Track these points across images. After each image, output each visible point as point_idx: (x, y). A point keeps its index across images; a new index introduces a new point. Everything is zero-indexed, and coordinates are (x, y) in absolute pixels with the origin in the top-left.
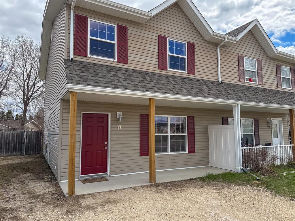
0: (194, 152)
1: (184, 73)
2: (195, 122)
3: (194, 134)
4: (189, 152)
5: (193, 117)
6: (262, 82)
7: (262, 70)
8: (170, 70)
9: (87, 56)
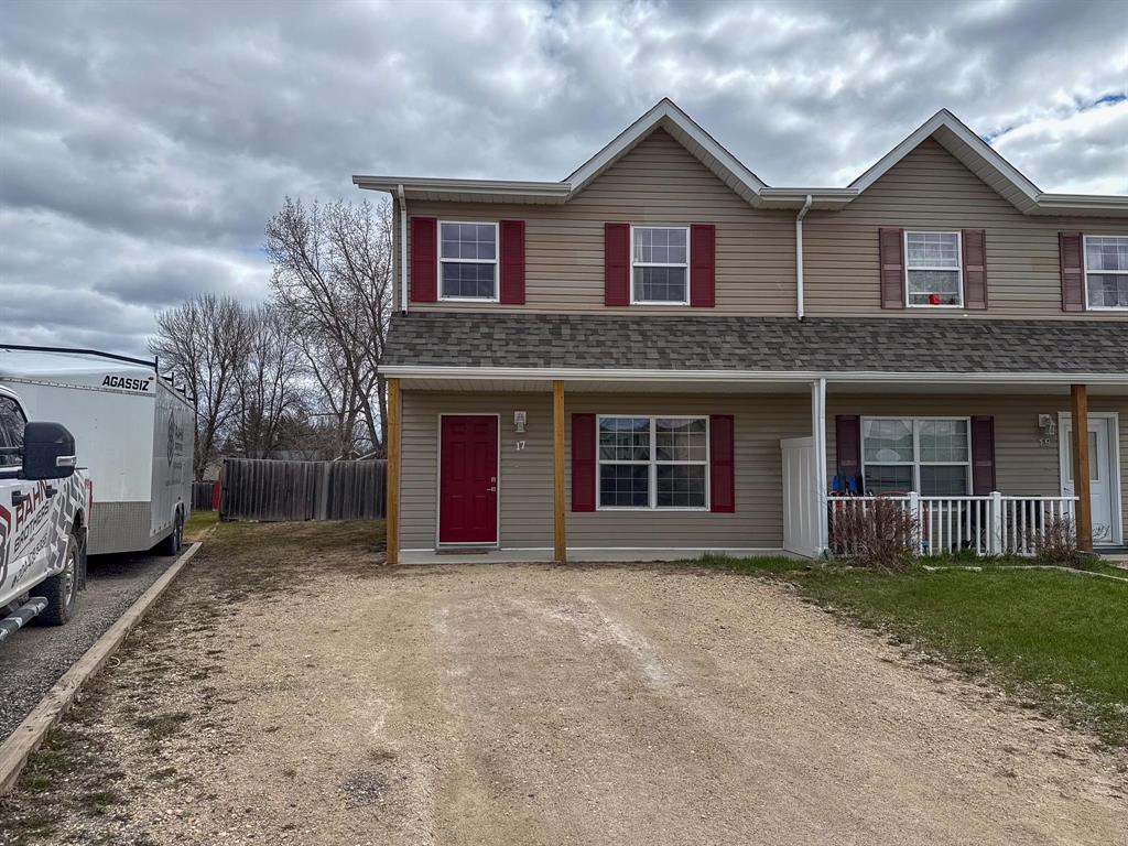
0: (731, 509)
1: (681, 306)
2: (736, 430)
3: (731, 463)
4: (714, 509)
5: (731, 418)
6: (985, 300)
7: (984, 263)
8: (638, 304)
9: (435, 301)
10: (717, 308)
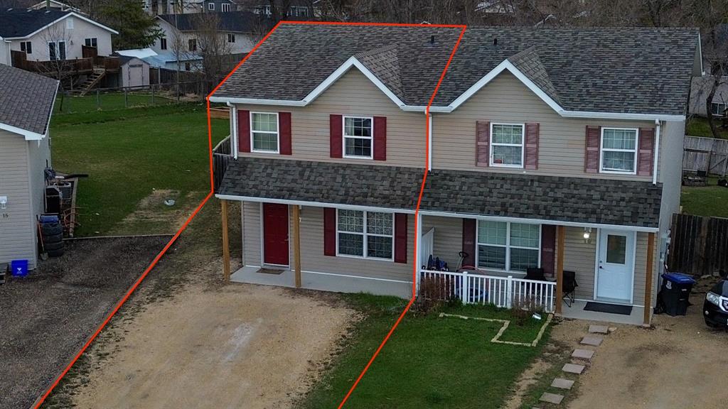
0: (405, 261)
1: (368, 159)
2: (408, 220)
3: (406, 238)
5: (405, 214)
6: (536, 163)
7: (537, 143)
8: (348, 158)
9: (250, 151)
10: (386, 161)
